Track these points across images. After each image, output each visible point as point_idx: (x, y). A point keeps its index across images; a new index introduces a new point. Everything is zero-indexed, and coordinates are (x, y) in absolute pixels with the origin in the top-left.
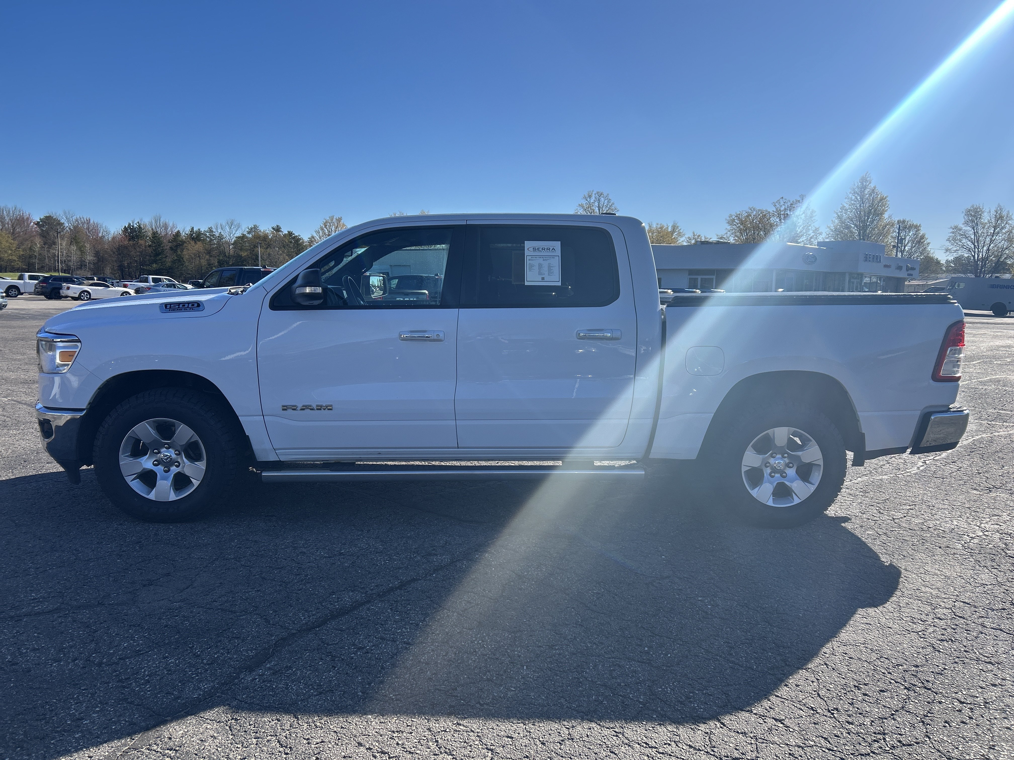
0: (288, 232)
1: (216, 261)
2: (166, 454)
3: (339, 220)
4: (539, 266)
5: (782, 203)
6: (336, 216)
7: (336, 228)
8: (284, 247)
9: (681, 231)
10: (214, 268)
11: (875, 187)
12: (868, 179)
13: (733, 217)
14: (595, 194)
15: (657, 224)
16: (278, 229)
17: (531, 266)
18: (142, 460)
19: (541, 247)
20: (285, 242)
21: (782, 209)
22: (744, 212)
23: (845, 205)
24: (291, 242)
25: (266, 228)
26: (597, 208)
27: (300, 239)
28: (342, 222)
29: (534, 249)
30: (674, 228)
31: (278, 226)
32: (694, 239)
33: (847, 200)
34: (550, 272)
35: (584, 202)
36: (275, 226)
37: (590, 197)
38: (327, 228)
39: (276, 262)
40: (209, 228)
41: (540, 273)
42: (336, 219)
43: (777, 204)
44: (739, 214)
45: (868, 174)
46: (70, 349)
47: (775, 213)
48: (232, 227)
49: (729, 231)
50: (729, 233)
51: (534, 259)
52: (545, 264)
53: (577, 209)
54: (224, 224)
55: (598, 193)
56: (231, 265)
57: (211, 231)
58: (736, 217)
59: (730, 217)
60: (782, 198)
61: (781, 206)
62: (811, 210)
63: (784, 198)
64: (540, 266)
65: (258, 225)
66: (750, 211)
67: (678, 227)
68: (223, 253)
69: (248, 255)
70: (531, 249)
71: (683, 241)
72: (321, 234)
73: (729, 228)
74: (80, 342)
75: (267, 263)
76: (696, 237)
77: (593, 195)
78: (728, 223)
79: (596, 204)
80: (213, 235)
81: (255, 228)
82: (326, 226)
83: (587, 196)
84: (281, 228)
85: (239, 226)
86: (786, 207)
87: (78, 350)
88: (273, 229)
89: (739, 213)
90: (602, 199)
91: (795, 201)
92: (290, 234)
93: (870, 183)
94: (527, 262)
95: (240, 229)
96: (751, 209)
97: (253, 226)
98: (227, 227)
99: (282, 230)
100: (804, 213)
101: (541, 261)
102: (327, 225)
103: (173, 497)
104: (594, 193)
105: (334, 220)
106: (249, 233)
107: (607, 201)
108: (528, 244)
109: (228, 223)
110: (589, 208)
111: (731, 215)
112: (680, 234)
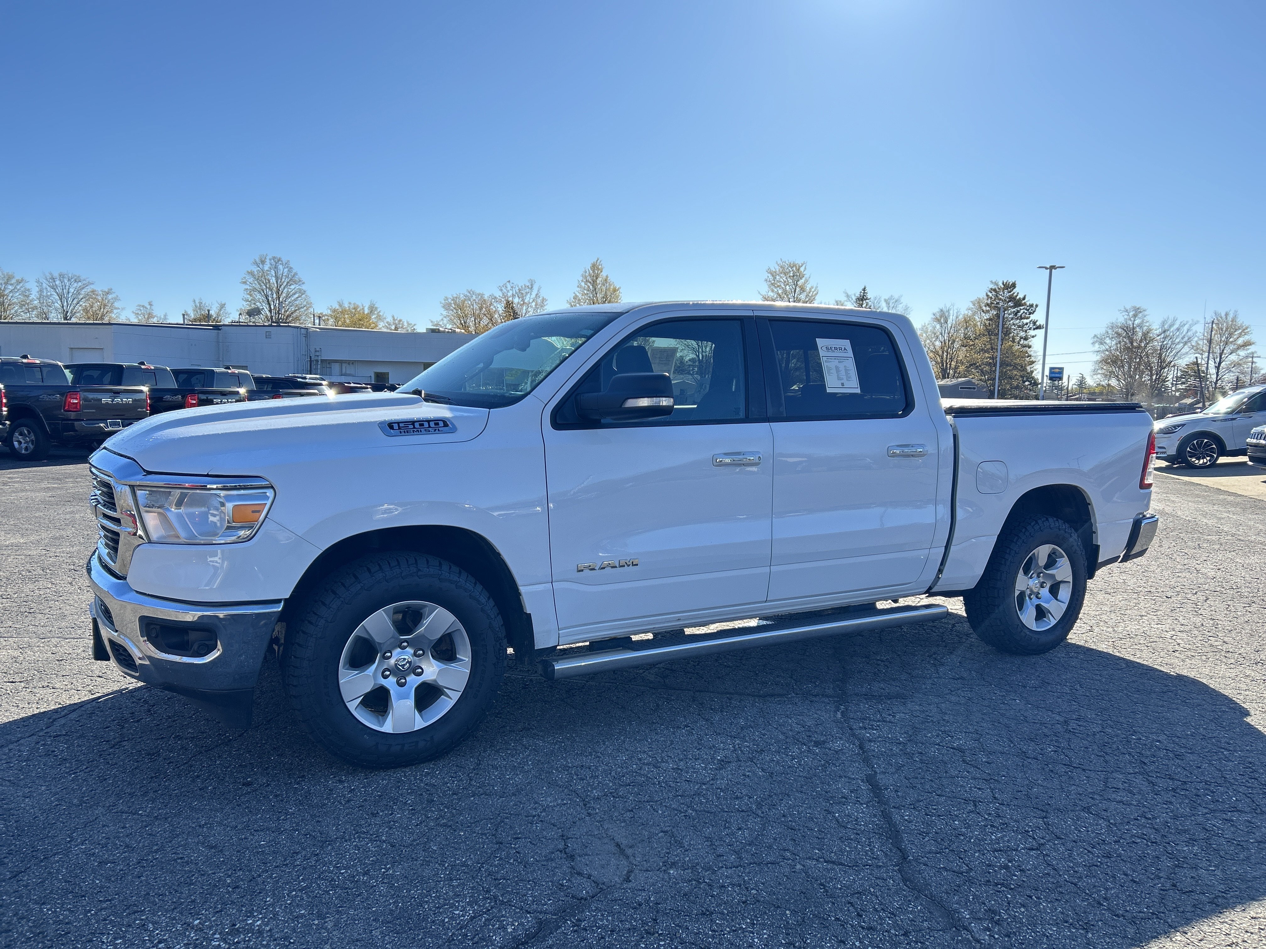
2: (403, 657)
4: (835, 368)
5: (509, 288)
9: (381, 314)
11: (607, 277)
12: (600, 267)
13: (450, 300)
14: (270, 260)
15: (350, 303)
17: (829, 369)
18: (367, 672)
19: (833, 347)
21: (510, 294)
22: (462, 296)
23: (578, 294)
26: (274, 279)
29: (827, 349)
30: (372, 309)
32: (394, 324)
33: (579, 289)
34: (848, 377)
35: (255, 269)
37: (263, 262)
41: (839, 379)
43: (503, 289)
44: (456, 298)
45: (599, 261)
46: (258, 500)
47: (503, 300)
49: (445, 317)
50: (445, 319)
51: (830, 360)
52: (841, 367)
53: (245, 278)
55: (274, 258)
58: (453, 300)
59: (445, 300)
60: (509, 282)
61: (508, 291)
62: (541, 298)
63: (511, 282)
64: (837, 368)
66: (468, 294)
67: (376, 308)
70: (824, 348)
71: (382, 327)
73: (445, 313)
74: (272, 487)
76: (397, 322)
77: (268, 261)
78: (443, 307)
79: (273, 273)
83: (258, 261)
86: (514, 293)
87: (269, 503)
89: (455, 296)
90: (281, 267)
91: (524, 286)
93: (601, 272)
94: (825, 365)
96: (469, 293)
100: (534, 301)
101: (836, 363)
103: (419, 723)
104: (268, 258)
107: (286, 270)
108: (821, 342)
110: (262, 277)
111: (446, 297)
112: (379, 318)
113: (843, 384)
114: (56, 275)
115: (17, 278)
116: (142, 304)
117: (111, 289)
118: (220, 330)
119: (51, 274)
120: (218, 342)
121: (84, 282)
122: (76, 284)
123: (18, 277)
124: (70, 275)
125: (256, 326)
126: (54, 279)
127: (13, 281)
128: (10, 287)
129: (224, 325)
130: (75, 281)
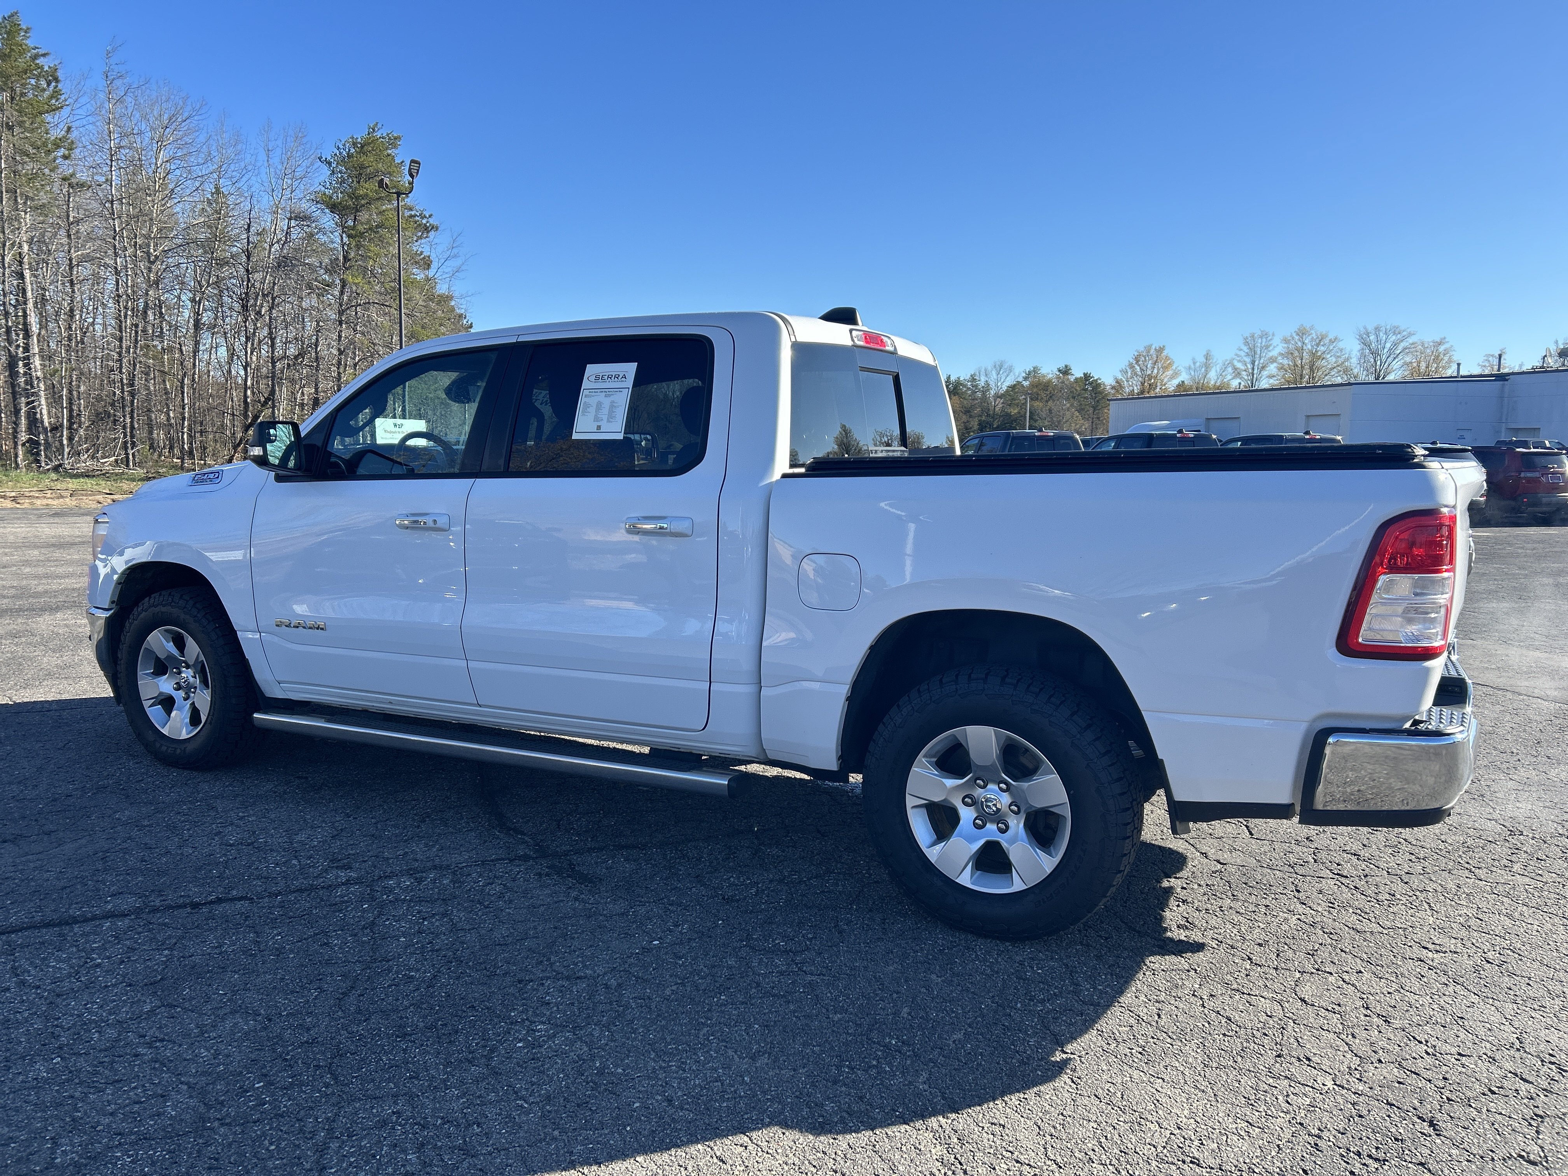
0: (1084, 374)
1: (976, 423)
2: (184, 675)
3: (1160, 350)
4: (597, 406)
6: (1156, 345)
7: (1155, 364)
8: (1074, 398)
10: (972, 434)
16: (1066, 371)
17: (587, 406)
18: (159, 681)
19: (607, 374)
20: (1076, 390)
24: (1086, 390)
25: (1049, 370)
27: (1100, 384)
28: (1165, 353)
29: (597, 378)
31: (1066, 366)
34: (611, 417)
36: (1061, 365)
38: (1139, 365)
39: (1059, 422)
40: (971, 376)
41: (596, 419)
42: (1156, 349)
48: (1001, 372)
51: (594, 394)
52: (606, 402)
54: (989, 368)
56: (998, 428)
57: (973, 379)
64: (599, 405)
65: (1039, 366)
68: (986, 410)
69: (1019, 413)
70: (593, 378)
72: (1129, 374)
75: (1047, 423)
80: (976, 386)
81: (1034, 371)
82: (1137, 362)
84: (1070, 369)
85: (1010, 369)
88: (1059, 371)
92: (1087, 377)
94: (583, 400)
95: (1012, 374)
97: (1032, 369)
98: (994, 373)
99: (1073, 372)
101: (601, 397)
102: (1139, 361)
105: (1152, 351)
106: (1026, 379)
108: (592, 370)
109: (995, 366)
113: (599, 427)
114: (1370, 328)
115: (1330, 338)
116: (1492, 353)
117: (1445, 338)
118: (1507, 380)
119: (1365, 328)
120: (1502, 397)
121: (1405, 333)
122: (1394, 337)
123: (1331, 336)
124: (1388, 327)
125: (1546, 372)
126: (1368, 334)
127: (1327, 341)
128: (1322, 348)
129: (1513, 374)
130: (1394, 333)
